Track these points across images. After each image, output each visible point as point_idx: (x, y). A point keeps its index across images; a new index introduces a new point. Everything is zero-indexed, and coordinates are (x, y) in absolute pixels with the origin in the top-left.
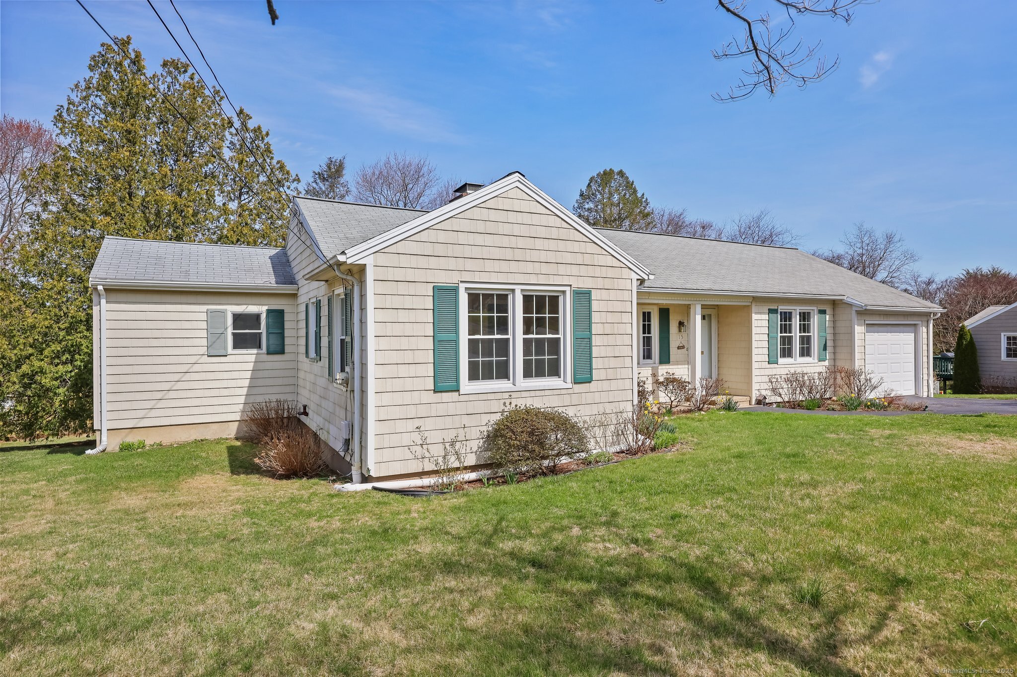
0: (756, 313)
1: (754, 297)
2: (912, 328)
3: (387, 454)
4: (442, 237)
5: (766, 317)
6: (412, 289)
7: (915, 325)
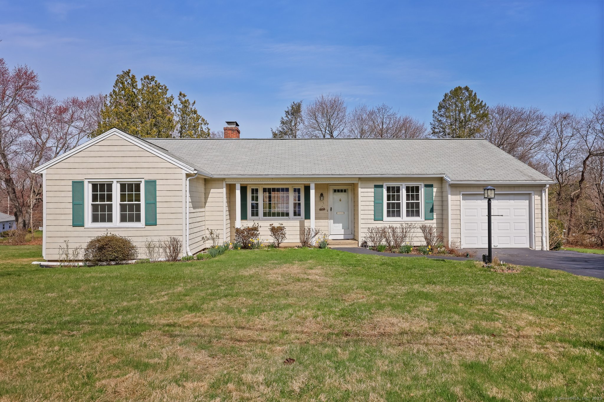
0: (361, 188)
1: (360, 178)
2: (527, 197)
3: (51, 251)
4: (77, 160)
5: (373, 190)
6: (63, 183)
7: (529, 194)
